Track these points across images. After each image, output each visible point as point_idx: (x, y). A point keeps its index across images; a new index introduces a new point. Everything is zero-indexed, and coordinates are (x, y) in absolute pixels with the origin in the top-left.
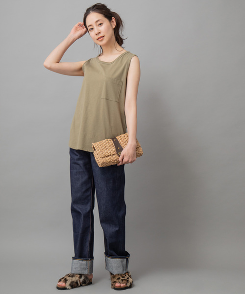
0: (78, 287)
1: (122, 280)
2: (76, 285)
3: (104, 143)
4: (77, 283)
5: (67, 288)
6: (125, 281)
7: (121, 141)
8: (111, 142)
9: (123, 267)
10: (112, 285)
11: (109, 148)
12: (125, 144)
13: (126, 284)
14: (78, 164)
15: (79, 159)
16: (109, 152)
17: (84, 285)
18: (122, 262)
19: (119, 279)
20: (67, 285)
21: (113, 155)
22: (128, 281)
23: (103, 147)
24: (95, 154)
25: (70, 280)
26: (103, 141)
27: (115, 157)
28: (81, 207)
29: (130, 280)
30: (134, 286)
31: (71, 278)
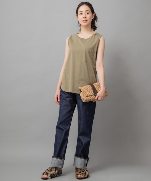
0: (55, 177)
1: (82, 173)
2: (53, 176)
3: (87, 88)
4: (54, 174)
5: (49, 178)
6: (84, 174)
7: (96, 87)
8: (91, 87)
9: (84, 164)
10: (76, 176)
11: (90, 91)
12: (98, 89)
13: (85, 176)
14: (66, 100)
15: (67, 97)
16: (90, 93)
17: (58, 175)
18: (84, 161)
19: (80, 172)
20: (49, 177)
21: (92, 95)
22: (86, 174)
23: (86, 90)
24: (81, 94)
25: (50, 173)
26: (86, 86)
27: (93, 97)
28: (64, 127)
29: (87, 173)
30: (89, 177)
31: (50, 172)
